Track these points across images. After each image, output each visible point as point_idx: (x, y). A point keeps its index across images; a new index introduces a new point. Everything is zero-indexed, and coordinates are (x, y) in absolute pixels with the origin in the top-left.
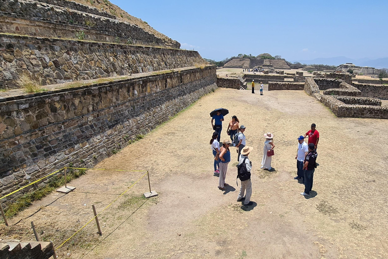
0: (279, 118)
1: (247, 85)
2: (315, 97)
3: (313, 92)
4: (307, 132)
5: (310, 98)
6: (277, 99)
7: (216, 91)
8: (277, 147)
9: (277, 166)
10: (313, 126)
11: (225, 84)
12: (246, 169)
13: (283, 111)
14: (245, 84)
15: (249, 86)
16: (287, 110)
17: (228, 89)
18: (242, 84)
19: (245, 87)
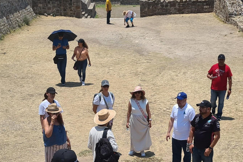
0: (163, 68)
1: (96, 10)
2: (236, 24)
3: (231, 15)
4: (209, 68)
5: (227, 28)
6: (159, 32)
7: (33, 22)
8: (161, 121)
9: (161, 152)
10: (222, 58)
11: (49, 9)
12: (111, 148)
13: (171, 56)
14: (91, 7)
15: (101, 10)
16: (179, 53)
17: (57, 18)
18: (85, 7)
19: (92, 14)
